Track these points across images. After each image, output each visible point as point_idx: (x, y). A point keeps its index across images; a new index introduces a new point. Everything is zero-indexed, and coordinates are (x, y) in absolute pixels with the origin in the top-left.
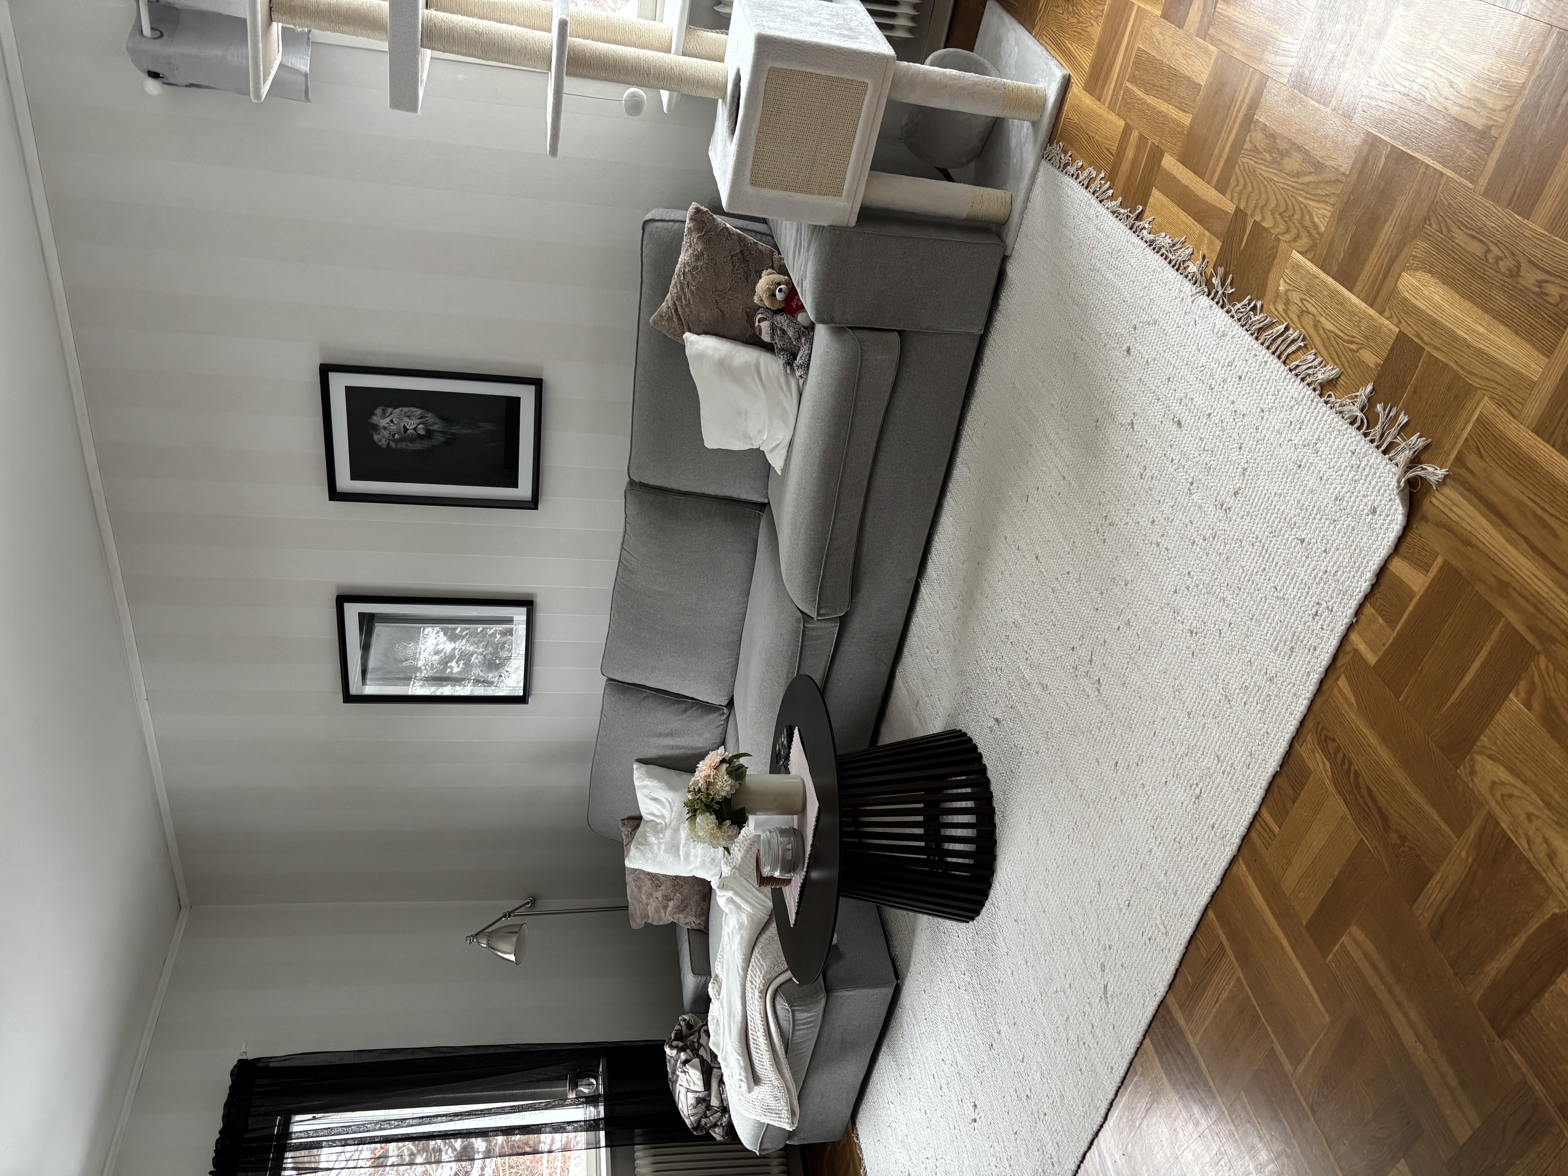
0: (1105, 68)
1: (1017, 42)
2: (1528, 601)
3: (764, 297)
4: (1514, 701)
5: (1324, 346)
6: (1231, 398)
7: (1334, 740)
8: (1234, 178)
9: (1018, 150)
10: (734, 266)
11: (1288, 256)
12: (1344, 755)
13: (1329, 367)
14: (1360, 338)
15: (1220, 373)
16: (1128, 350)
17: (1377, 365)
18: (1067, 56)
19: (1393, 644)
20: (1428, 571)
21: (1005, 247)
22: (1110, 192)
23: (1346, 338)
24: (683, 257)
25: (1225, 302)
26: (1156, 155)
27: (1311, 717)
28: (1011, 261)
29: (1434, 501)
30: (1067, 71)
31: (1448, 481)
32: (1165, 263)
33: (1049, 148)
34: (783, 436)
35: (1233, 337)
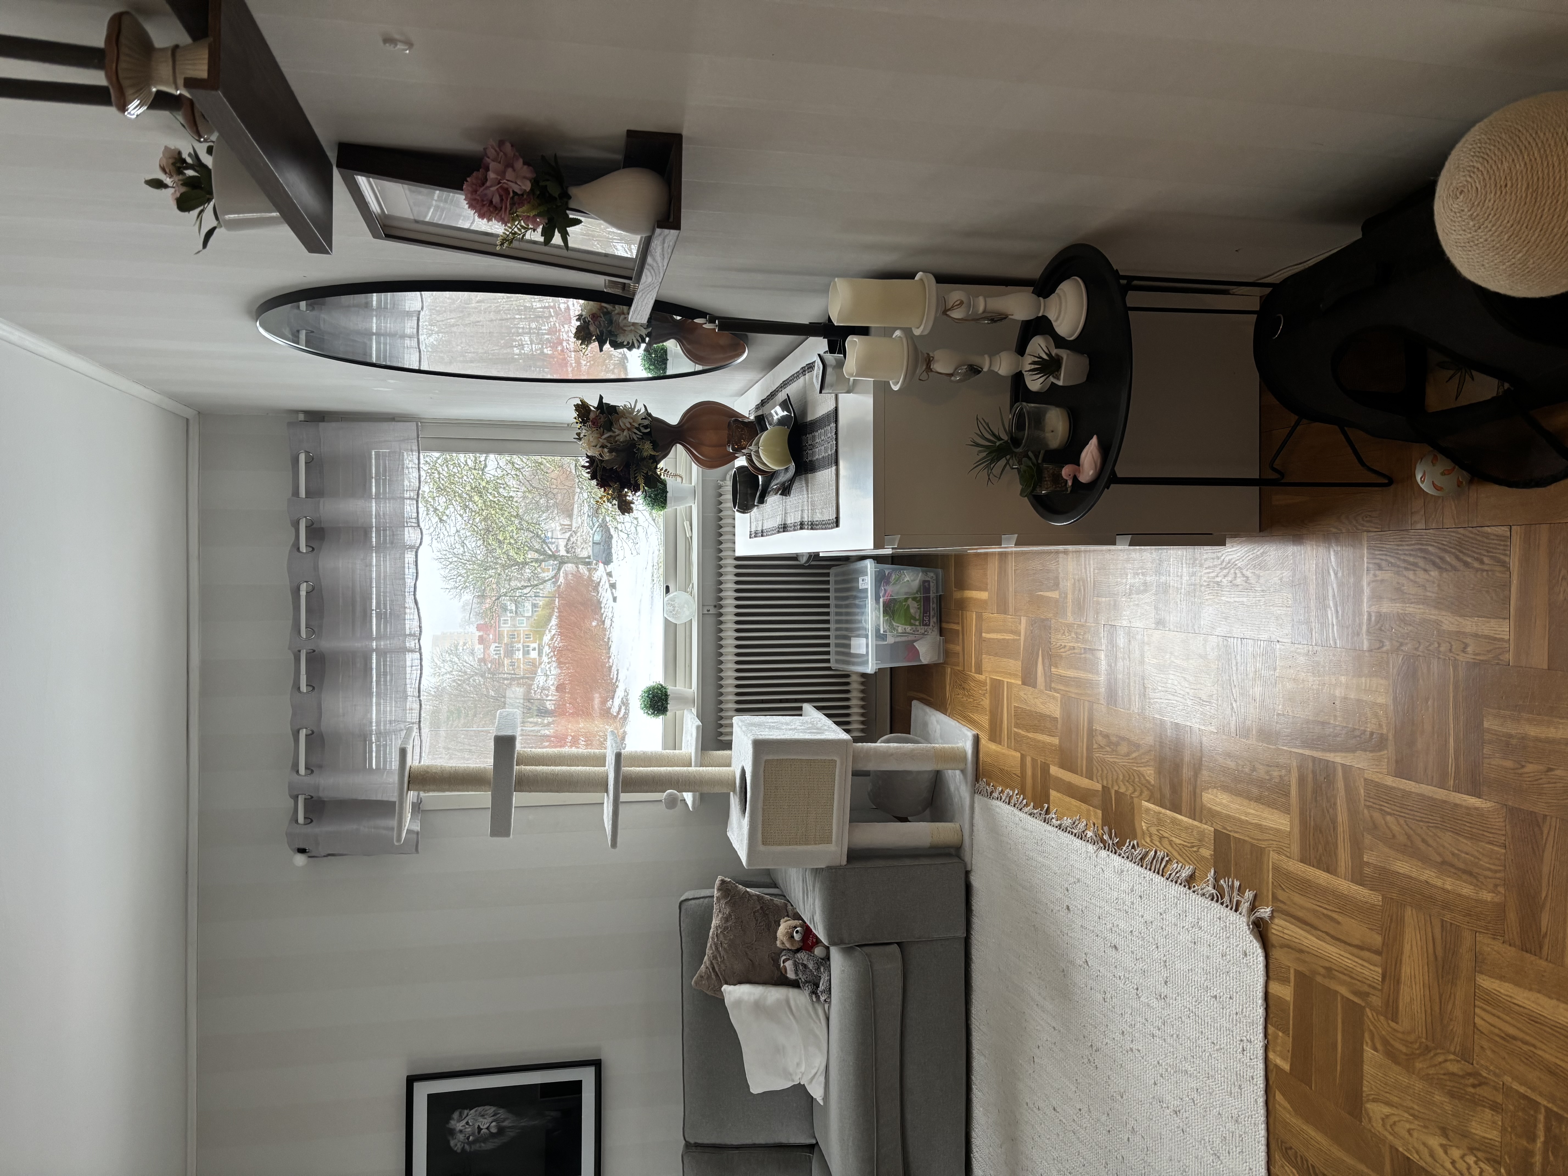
0: (998, 723)
1: (937, 722)
2: (1345, 974)
3: (785, 940)
4: (1368, 1051)
5: (1179, 854)
6: (1140, 914)
7: (1291, 1148)
8: (1095, 768)
9: (956, 792)
10: (757, 920)
11: (1140, 805)
12: (1302, 1158)
13: (1187, 868)
14: (1197, 843)
15: (1128, 899)
16: (1068, 907)
17: (1211, 855)
18: (972, 723)
19: (1293, 1046)
20: (1289, 982)
21: (965, 865)
22: (1025, 801)
23: (1189, 845)
24: (715, 922)
25: (1116, 849)
26: (1045, 768)
27: (1271, 1136)
28: (973, 873)
29: (1273, 931)
30: (975, 732)
31: (1275, 914)
32: (1072, 837)
33: (977, 785)
34: (819, 1062)
35: (1128, 871)
